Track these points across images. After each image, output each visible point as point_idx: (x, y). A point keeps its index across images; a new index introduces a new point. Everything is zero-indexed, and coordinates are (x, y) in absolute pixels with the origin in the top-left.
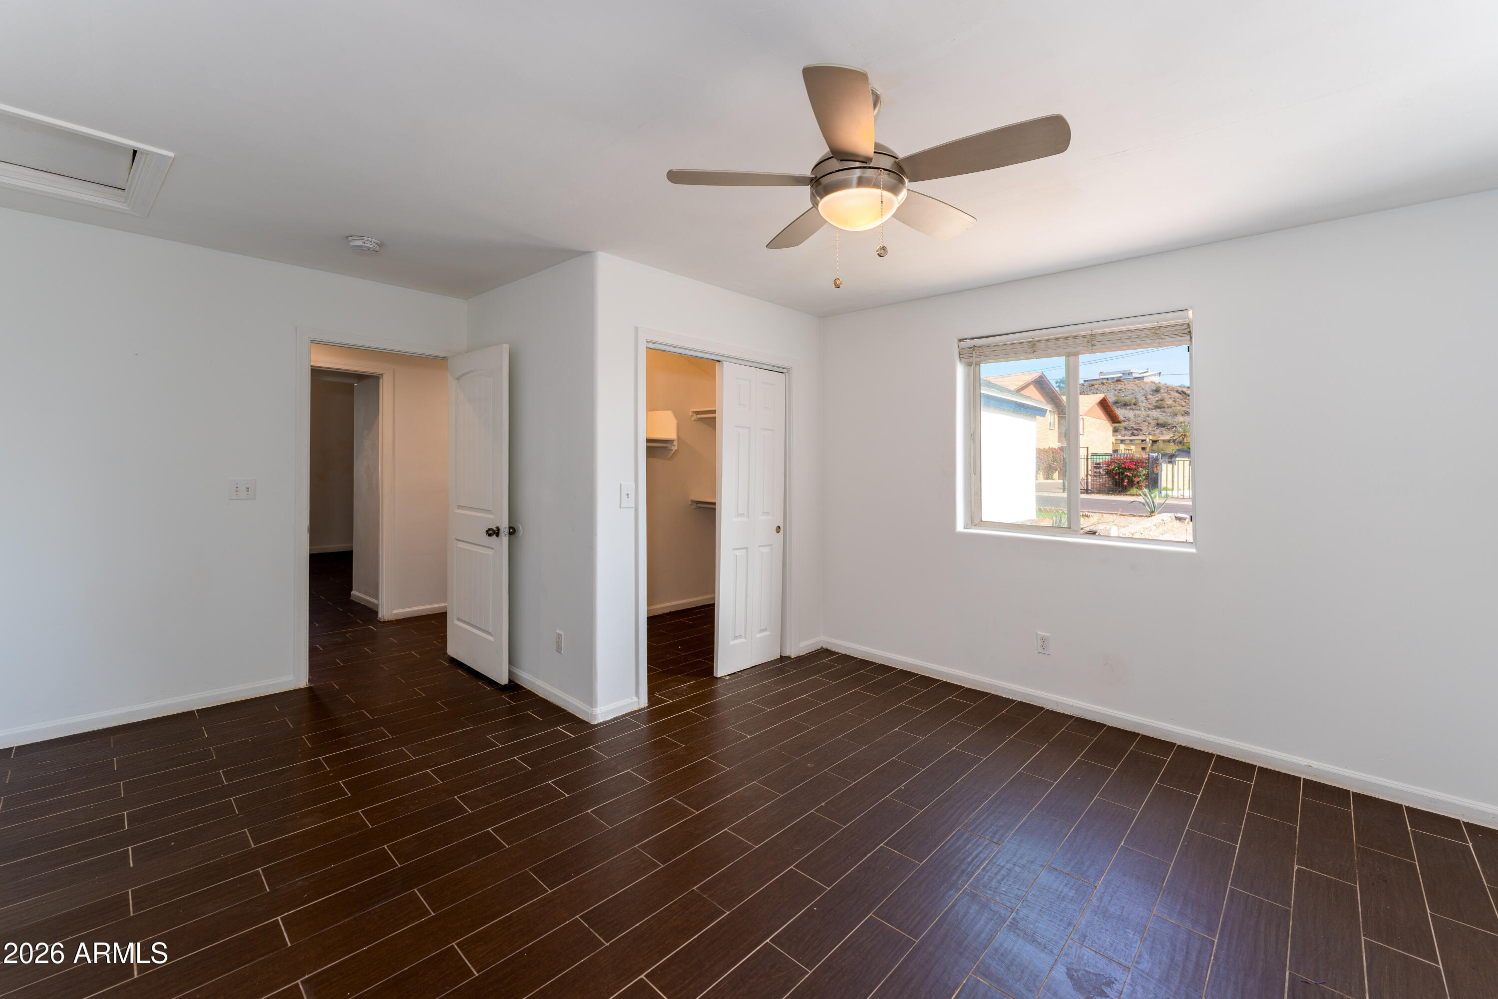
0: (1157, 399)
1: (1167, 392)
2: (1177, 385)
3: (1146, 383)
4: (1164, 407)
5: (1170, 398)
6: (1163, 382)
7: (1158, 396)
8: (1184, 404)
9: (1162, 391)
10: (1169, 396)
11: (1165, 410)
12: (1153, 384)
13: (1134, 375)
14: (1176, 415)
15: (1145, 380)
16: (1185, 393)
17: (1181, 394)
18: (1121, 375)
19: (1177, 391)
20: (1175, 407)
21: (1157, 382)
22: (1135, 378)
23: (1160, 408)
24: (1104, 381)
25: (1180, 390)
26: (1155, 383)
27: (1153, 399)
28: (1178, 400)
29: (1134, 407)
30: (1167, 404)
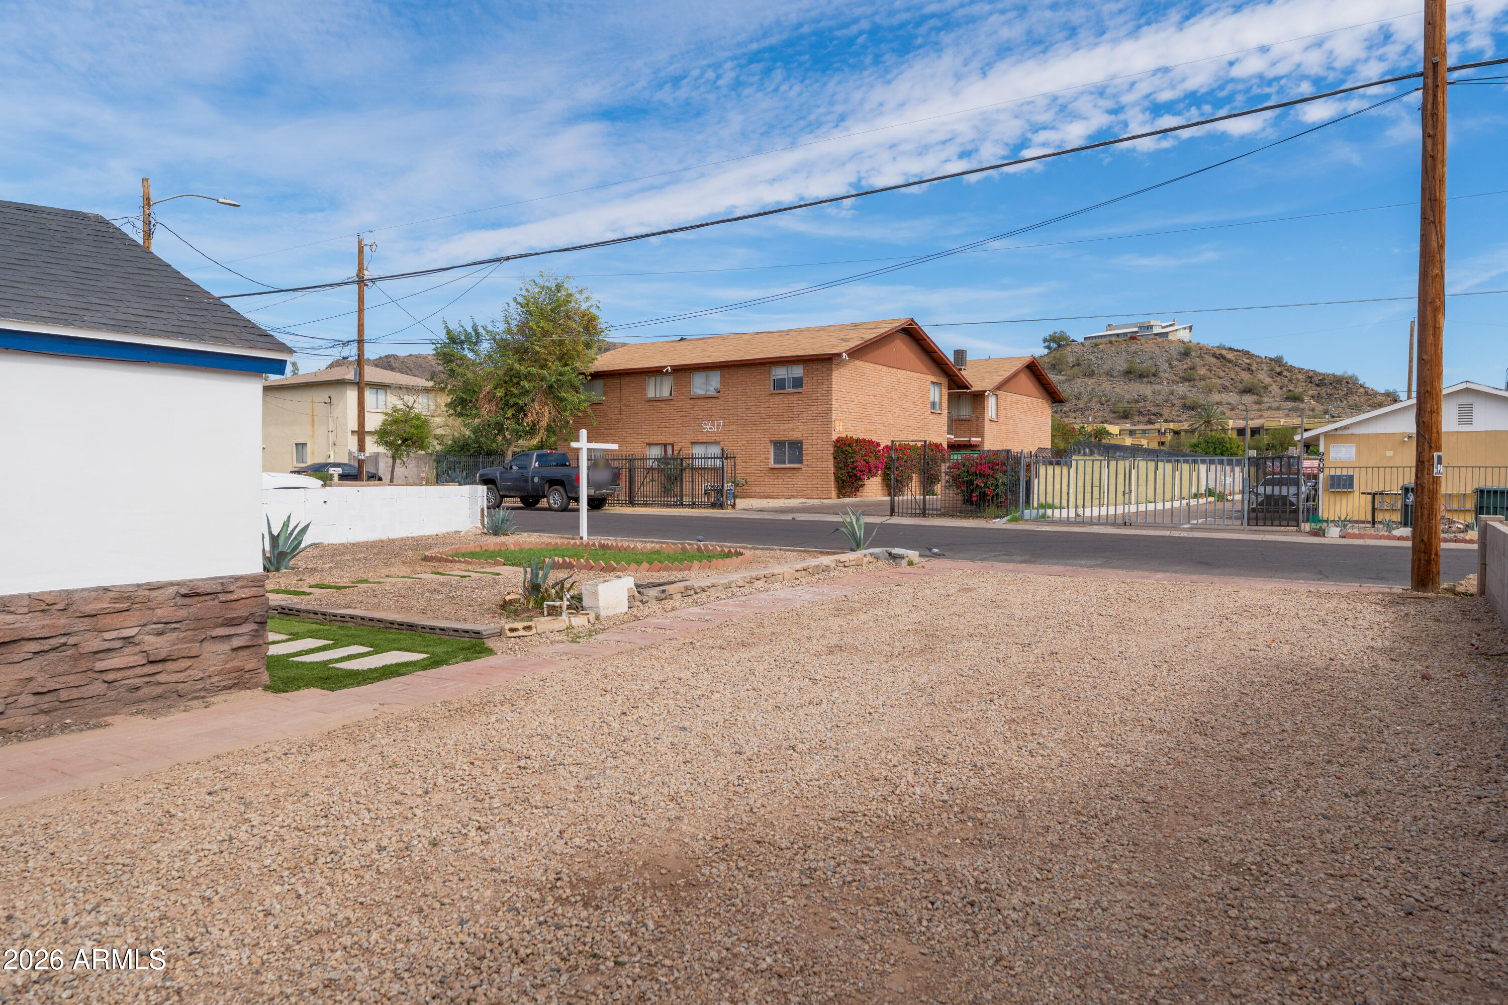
0: (1185, 366)
1: (1200, 357)
2: (1216, 345)
3: (1172, 342)
4: (1194, 380)
5: (1204, 365)
6: (1195, 341)
7: (1188, 363)
8: (1222, 374)
9: (1193, 354)
10: (1202, 363)
11: (1197, 383)
12: (1181, 344)
13: (1157, 330)
14: (1210, 391)
15: (1171, 337)
16: (1223, 357)
17: (1218, 358)
18: (1136, 329)
19: (1214, 355)
20: (1209, 378)
21: (1186, 340)
22: (1157, 334)
23: (1189, 380)
24: (1113, 339)
25: (1218, 352)
26: (1183, 342)
27: (1181, 367)
28: (1214, 369)
29: (1153, 379)
30: (1199, 375)
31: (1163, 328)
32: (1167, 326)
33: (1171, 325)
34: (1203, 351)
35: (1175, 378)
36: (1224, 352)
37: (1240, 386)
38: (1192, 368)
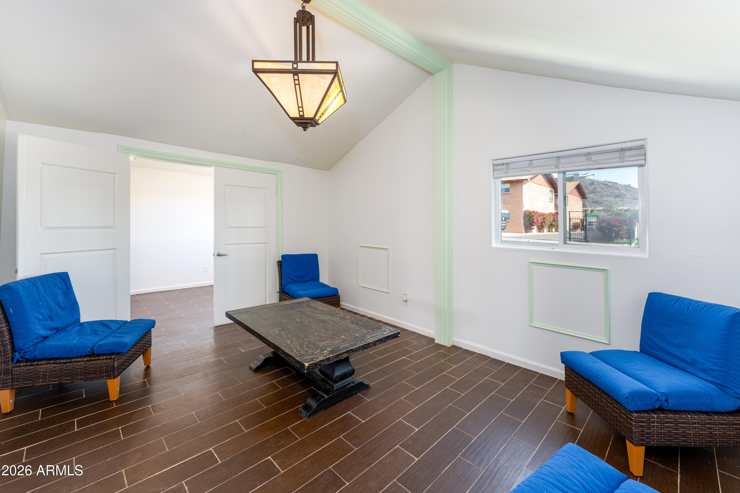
31: (583, 175)
32: (584, 174)
33: (586, 174)
34: (599, 183)
35: (589, 192)
36: (607, 183)
37: (614, 195)
38: (595, 189)
